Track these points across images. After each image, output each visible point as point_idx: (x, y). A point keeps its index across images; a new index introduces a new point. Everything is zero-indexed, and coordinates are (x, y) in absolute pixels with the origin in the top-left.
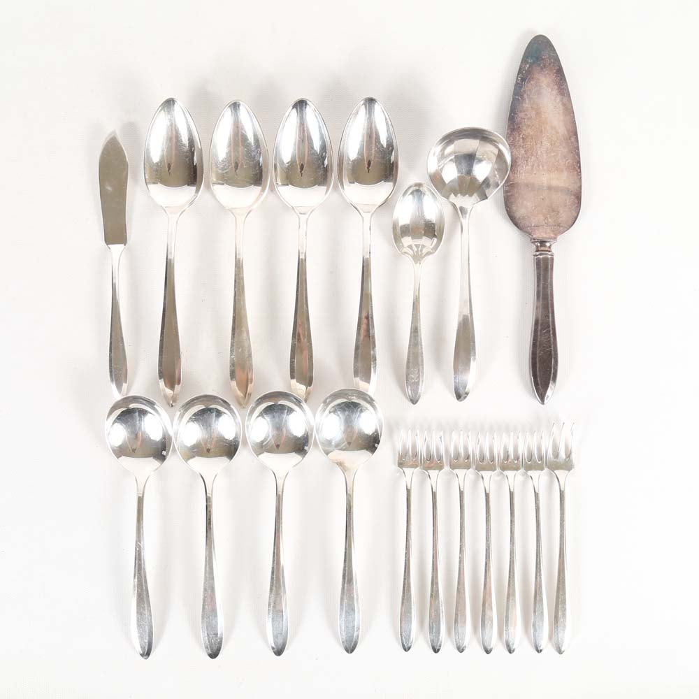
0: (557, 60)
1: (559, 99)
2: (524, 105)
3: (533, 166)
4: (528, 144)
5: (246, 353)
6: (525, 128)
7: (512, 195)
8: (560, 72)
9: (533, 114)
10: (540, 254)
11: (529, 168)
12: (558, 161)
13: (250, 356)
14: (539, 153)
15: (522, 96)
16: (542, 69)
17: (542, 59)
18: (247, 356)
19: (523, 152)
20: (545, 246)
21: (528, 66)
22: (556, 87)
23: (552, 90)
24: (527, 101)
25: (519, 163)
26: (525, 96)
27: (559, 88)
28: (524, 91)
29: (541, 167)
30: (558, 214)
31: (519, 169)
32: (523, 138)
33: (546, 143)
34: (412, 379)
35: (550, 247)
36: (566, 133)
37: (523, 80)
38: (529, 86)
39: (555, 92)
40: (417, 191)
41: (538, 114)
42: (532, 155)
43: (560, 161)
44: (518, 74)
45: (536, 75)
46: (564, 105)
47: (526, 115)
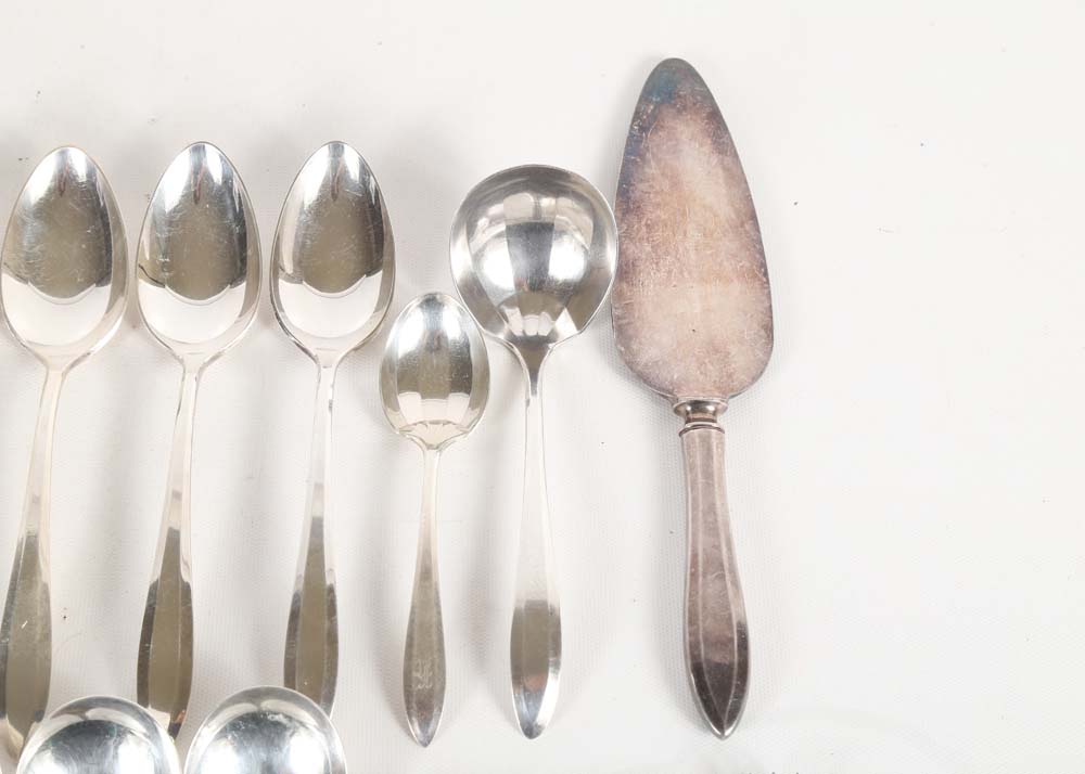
0: (708, 97)
1: (715, 159)
2: (647, 170)
3: (670, 272)
4: (658, 235)
5: (38, 629)
6: (650, 208)
7: (628, 324)
8: (715, 117)
9: (666, 185)
10: (694, 427)
11: (663, 274)
12: (721, 265)
13: (47, 636)
14: (681, 250)
15: (642, 157)
16: (679, 112)
17: (680, 96)
18: (38, 637)
19: (649, 249)
20: (705, 411)
21: (652, 107)
22: (709, 142)
23: (701, 145)
24: (653, 163)
25: (642, 267)
26: (649, 156)
27: (714, 142)
28: (647, 149)
29: (686, 274)
30: (726, 357)
31: (642, 277)
32: (647, 225)
33: (694, 235)
34: (419, 682)
35: (715, 413)
36: (733, 216)
37: (643, 129)
38: (655, 141)
39: (707, 149)
40: (431, 303)
41: (676, 183)
42: (667, 253)
43: (725, 263)
44: (633, 121)
45: (669, 122)
46: (726, 169)
47: (652, 187)
